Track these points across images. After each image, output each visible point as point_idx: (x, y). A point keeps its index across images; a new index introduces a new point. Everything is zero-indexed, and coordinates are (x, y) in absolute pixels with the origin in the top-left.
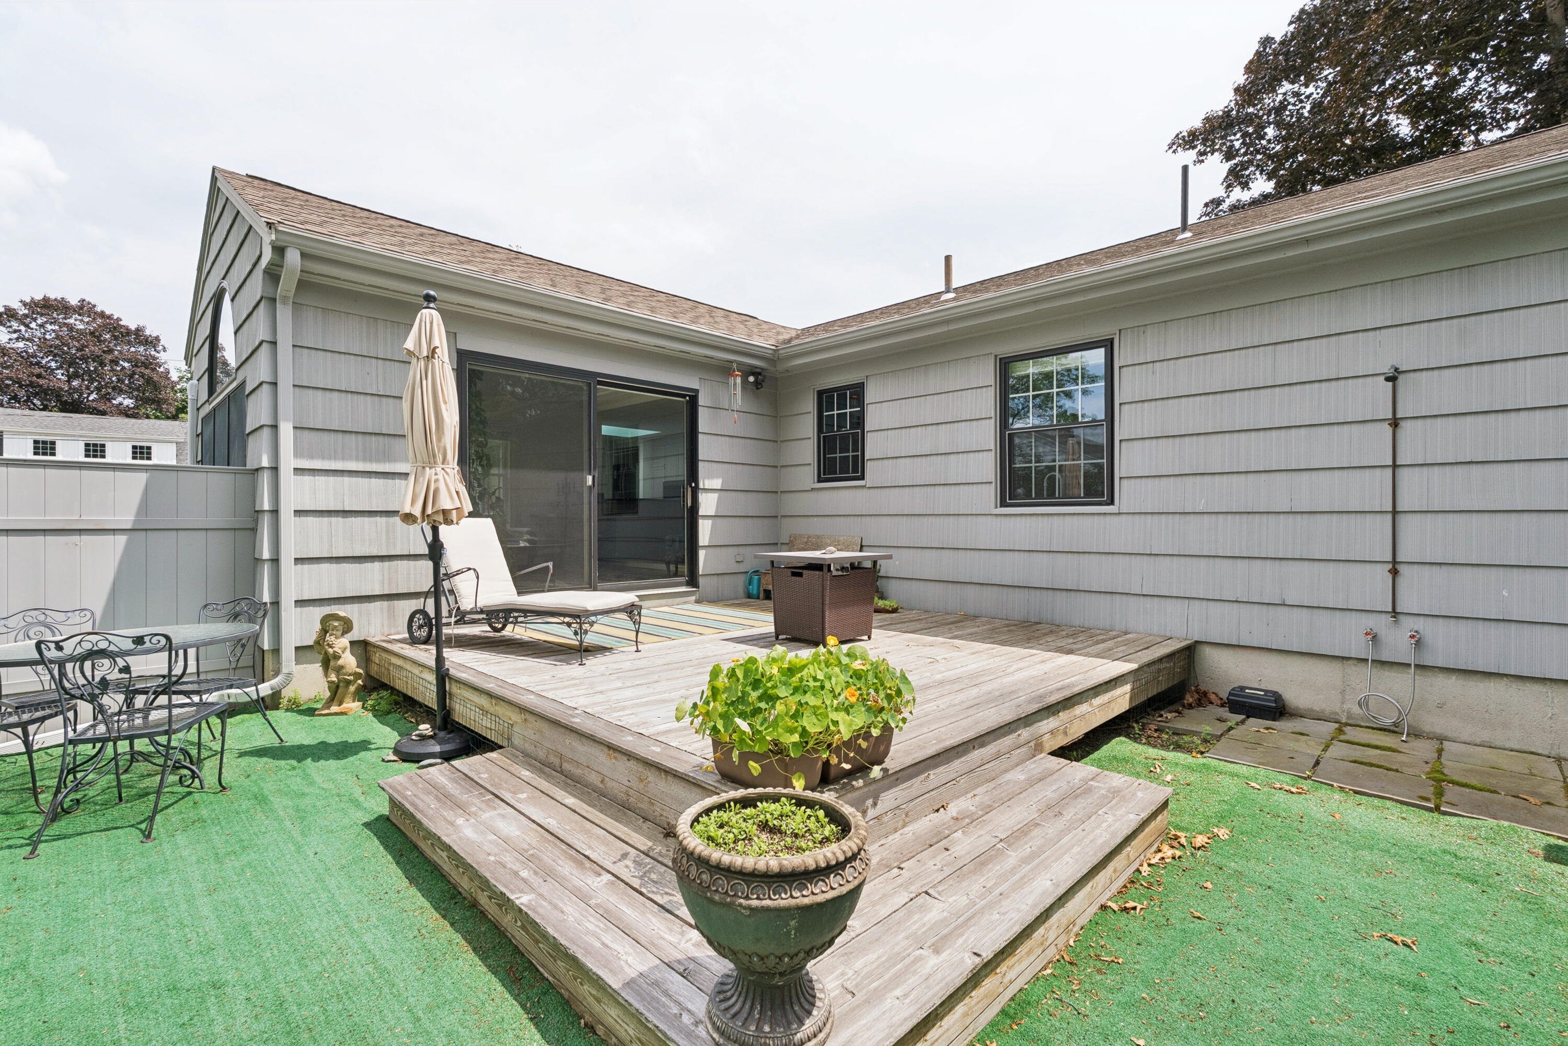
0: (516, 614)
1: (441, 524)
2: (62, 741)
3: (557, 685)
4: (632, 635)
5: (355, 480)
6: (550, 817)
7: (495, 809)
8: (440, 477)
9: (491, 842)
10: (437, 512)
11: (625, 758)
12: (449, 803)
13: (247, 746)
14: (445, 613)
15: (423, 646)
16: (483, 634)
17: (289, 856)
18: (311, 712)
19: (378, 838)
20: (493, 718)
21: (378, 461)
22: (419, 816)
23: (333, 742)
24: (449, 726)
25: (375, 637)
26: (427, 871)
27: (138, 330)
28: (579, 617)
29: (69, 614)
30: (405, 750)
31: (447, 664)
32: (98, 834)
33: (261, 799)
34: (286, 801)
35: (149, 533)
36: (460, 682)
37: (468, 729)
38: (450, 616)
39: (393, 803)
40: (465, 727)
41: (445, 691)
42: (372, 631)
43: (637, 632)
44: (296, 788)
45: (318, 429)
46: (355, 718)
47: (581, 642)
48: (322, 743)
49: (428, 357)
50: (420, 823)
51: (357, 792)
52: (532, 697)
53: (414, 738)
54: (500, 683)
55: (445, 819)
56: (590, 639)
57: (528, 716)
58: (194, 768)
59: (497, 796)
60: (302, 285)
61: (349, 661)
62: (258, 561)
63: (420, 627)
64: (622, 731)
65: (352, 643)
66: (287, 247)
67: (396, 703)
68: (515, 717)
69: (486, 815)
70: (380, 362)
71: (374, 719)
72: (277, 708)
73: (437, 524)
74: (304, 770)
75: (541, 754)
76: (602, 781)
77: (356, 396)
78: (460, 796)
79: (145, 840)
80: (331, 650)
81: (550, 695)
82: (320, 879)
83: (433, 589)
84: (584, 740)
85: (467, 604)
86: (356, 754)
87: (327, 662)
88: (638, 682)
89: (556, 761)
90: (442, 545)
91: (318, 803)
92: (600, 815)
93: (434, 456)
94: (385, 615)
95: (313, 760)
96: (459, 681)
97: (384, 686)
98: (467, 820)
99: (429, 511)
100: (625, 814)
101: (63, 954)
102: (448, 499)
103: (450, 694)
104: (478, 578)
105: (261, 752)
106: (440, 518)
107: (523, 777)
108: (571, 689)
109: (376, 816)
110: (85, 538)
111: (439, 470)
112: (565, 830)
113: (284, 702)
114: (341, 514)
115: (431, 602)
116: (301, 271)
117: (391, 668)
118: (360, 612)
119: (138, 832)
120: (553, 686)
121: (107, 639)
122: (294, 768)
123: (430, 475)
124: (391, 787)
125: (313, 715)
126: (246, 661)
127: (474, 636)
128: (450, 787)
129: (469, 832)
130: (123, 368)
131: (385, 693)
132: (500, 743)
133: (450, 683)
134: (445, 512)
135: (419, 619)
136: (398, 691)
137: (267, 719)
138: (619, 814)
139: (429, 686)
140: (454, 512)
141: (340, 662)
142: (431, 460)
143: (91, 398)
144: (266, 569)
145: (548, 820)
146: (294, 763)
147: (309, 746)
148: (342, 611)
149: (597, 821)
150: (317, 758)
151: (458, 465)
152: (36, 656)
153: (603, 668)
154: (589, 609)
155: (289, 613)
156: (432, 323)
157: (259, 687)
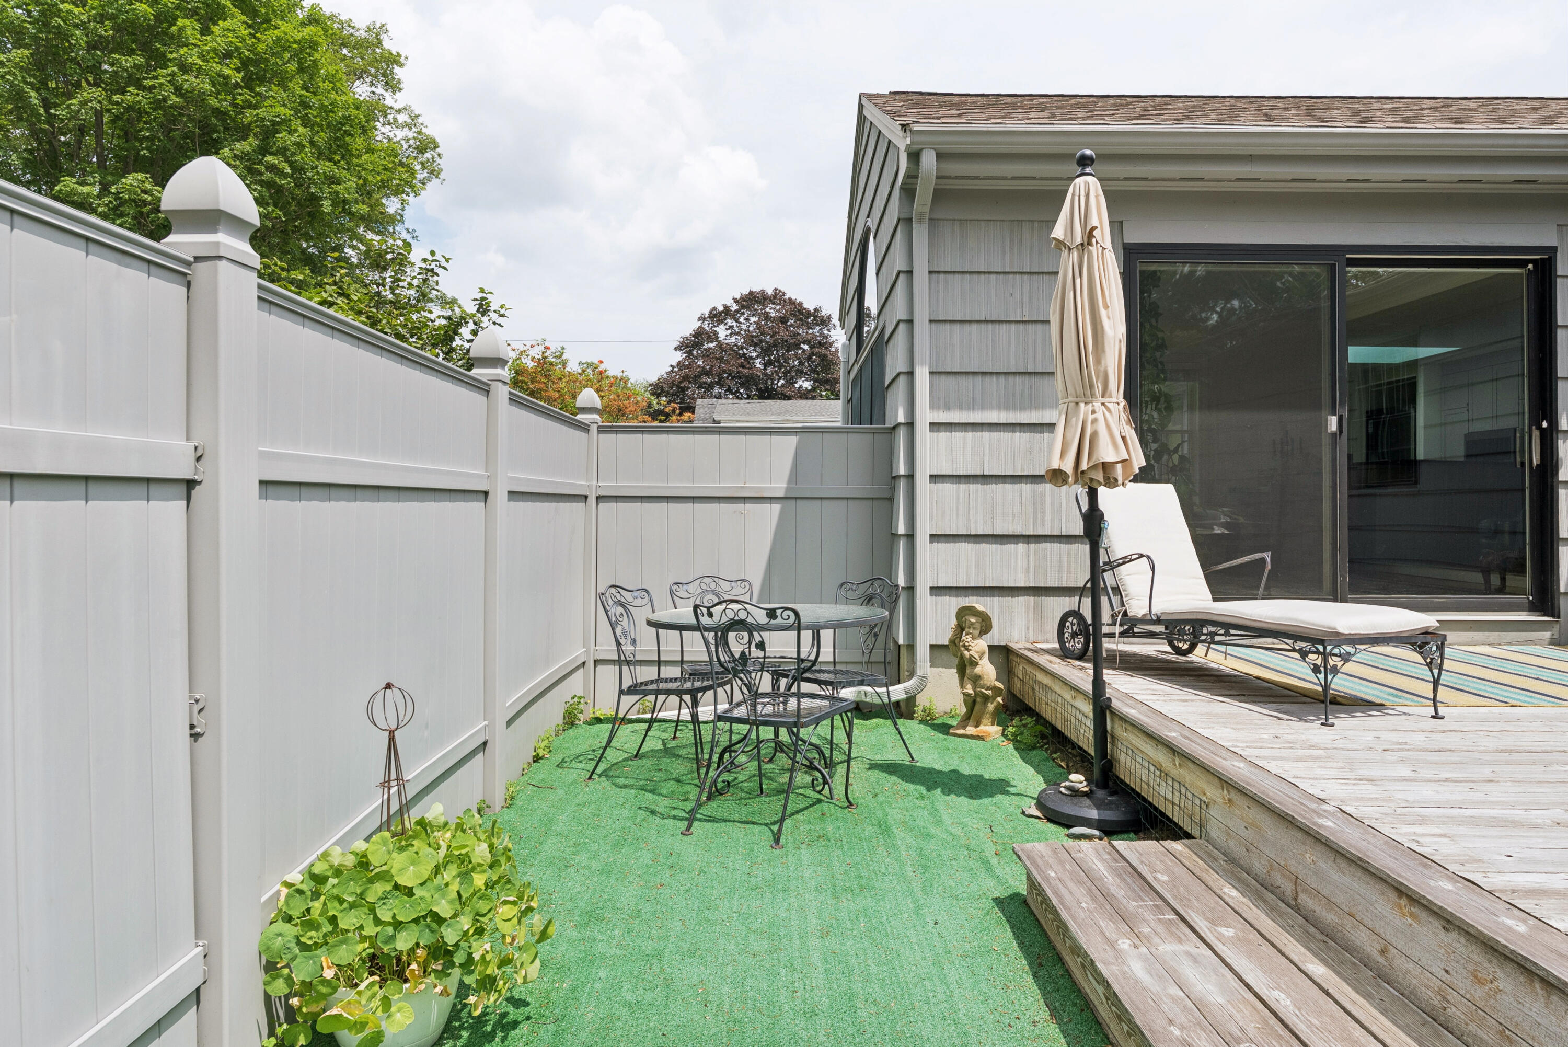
0: (1212, 629)
1: (1100, 484)
2: (712, 718)
3: (1285, 753)
4: (1428, 690)
5: (996, 435)
6: (1279, 988)
7: (1180, 941)
8: (1099, 415)
9: (1174, 999)
10: (1094, 467)
11: (1437, 924)
12: (1108, 907)
13: (878, 758)
14: (1106, 617)
15: (1077, 663)
16: (1160, 656)
17: (906, 916)
18: (944, 729)
19: (1012, 928)
20: (1177, 786)
21: (1023, 408)
22: (1064, 915)
23: (966, 773)
24: (1111, 783)
25: (1019, 644)
26: (1075, 1004)
27: (816, 310)
28: (1322, 642)
29: (733, 584)
30: (1051, 805)
31: (1109, 692)
32: (739, 825)
33: (884, 829)
34: (910, 840)
35: (799, 501)
36: (1126, 721)
37: (1139, 795)
38: (1114, 624)
39: (1032, 884)
40: (1133, 790)
41: (1105, 731)
42: (1015, 635)
43: (1436, 683)
44: (921, 824)
45: (955, 373)
46: (992, 746)
47: (1326, 687)
48: (954, 771)
49: (1082, 244)
50: (1066, 929)
51: (990, 850)
52: (1242, 765)
53: (1062, 790)
54: (1187, 733)
55: (1102, 933)
56: (1339, 684)
57: (1234, 795)
58: (825, 772)
59: (1183, 919)
60: (939, 196)
61: (987, 670)
62: (895, 536)
63: (1074, 635)
64: (1425, 866)
65: (991, 648)
66: (922, 149)
67: (1043, 736)
68: (1213, 792)
69: (1167, 948)
70: (1026, 277)
71: (1015, 753)
72: (912, 718)
73: (1095, 485)
74: (933, 803)
75: (1259, 866)
76: (1383, 952)
77: (997, 326)
78: (1125, 901)
79: (774, 845)
80: (966, 653)
81: (1273, 767)
82: (937, 963)
83: (1089, 585)
84: (1343, 864)
85: (1137, 608)
86: (992, 796)
87: (964, 667)
88: (1448, 775)
89: (1288, 887)
90: (1102, 515)
91: (944, 852)
92: (1382, 1018)
93: (1091, 386)
94: (1031, 615)
95: (943, 792)
96: (1124, 719)
97: (1028, 710)
98: (1136, 947)
99: (1084, 466)
100: (1439, 1036)
101: (691, 957)
102: (1111, 448)
103: (1113, 737)
104: (1153, 569)
105: (891, 768)
106: (1100, 476)
107: (1227, 899)
108: (1310, 764)
109: (1010, 892)
110: (749, 506)
111: (1097, 405)
112: (1310, 1025)
113: (919, 711)
114: (980, 479)
115: (1087, 602)
116: (937, 177)
117: (1037, 688)
118: (1001, 607)
119: (770, 833)
120: (1276, 753)
121: (746, 609)
122: (922, 797)
123: (1086, 414)
124: (1029, 857)
125: (947, 734)
126: (878, 656)
127: (1148, 656)
128: (1111, 881)
129: (1137, 968)
130: (804, 350)
131: (1029, 720)
132: (1187, 828)
133: (1112, 720)
134: (1106, 467)
135: (1072, 624)
136: (1045, 719)
137: (897, 729)
138: (1424, 1030)
139: (1084, 720)
140: (1119, 466)
141: (978, 670)
142: (1086, 393)
143: (779, 384)
144: (902, 544)
145: (1276, 993)
146: (922, 789)
147: (940, 772)
148: (979, 603)
149: (1374, 1029)
150: (948, 791)
151: (1125, 398)
152: (693, 621)
153: (1369, 736)
154: (1341, 631)
155: (925, 602)
156: (1087, 195)
157: (891, 688)
